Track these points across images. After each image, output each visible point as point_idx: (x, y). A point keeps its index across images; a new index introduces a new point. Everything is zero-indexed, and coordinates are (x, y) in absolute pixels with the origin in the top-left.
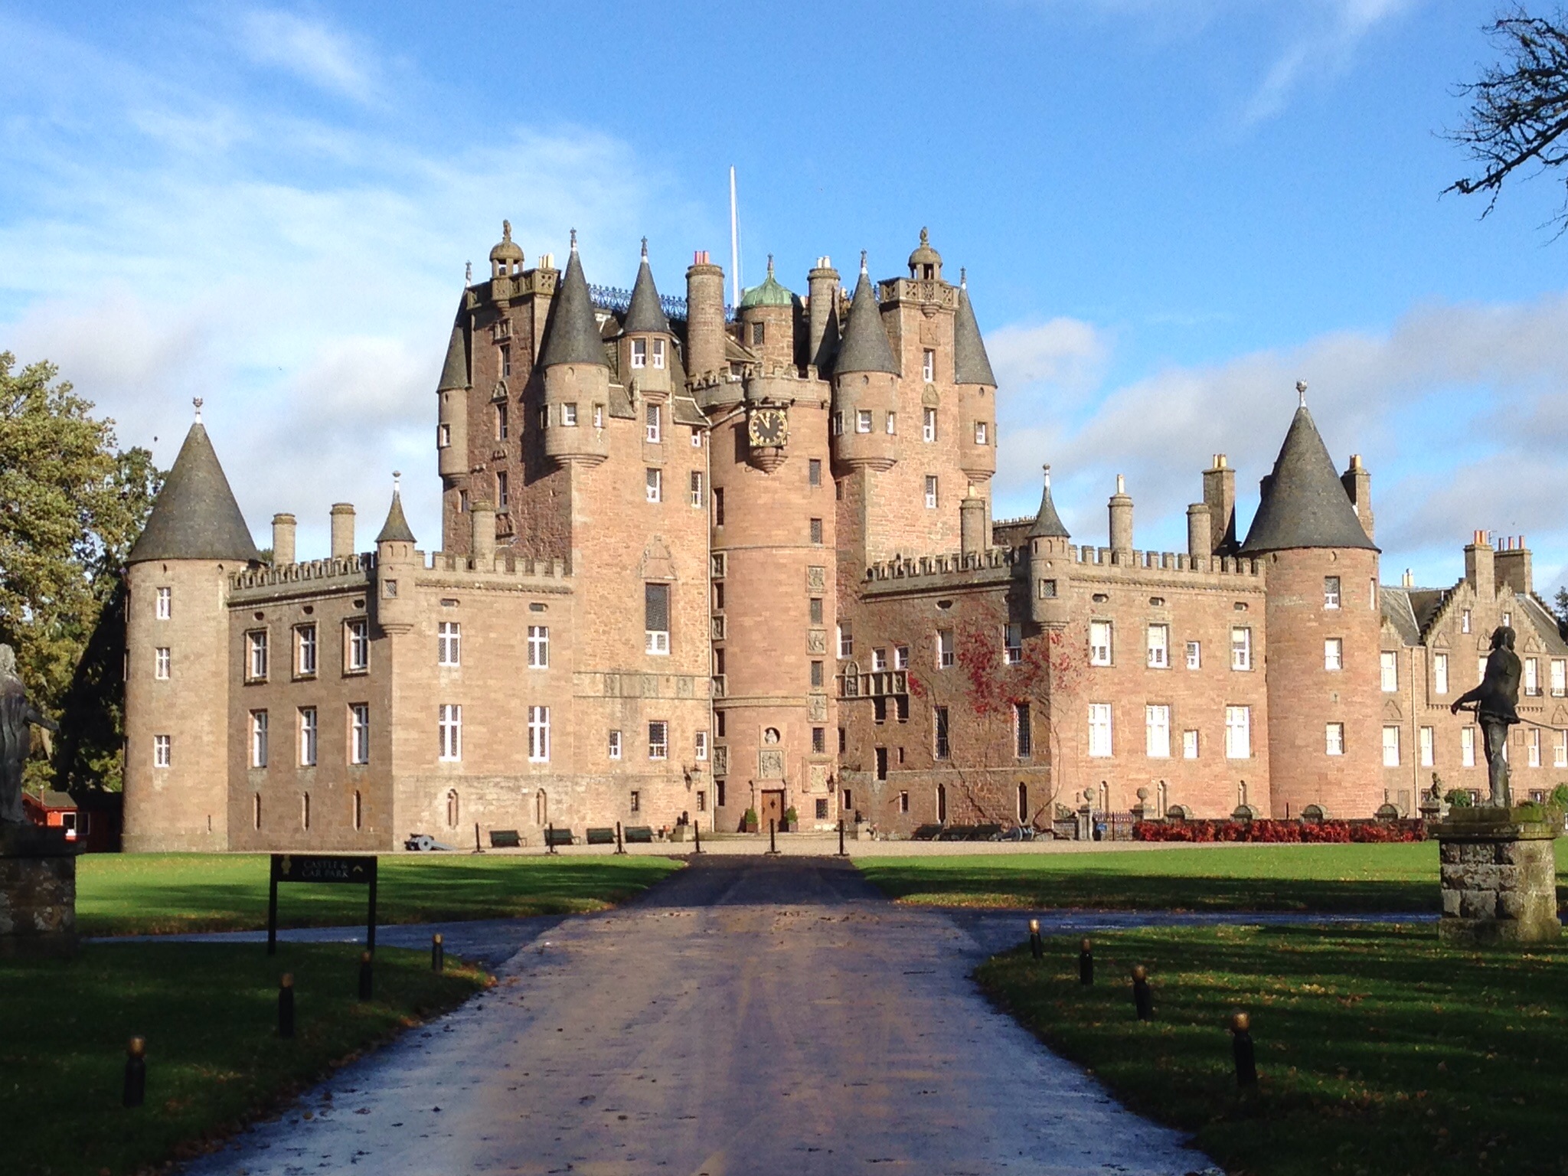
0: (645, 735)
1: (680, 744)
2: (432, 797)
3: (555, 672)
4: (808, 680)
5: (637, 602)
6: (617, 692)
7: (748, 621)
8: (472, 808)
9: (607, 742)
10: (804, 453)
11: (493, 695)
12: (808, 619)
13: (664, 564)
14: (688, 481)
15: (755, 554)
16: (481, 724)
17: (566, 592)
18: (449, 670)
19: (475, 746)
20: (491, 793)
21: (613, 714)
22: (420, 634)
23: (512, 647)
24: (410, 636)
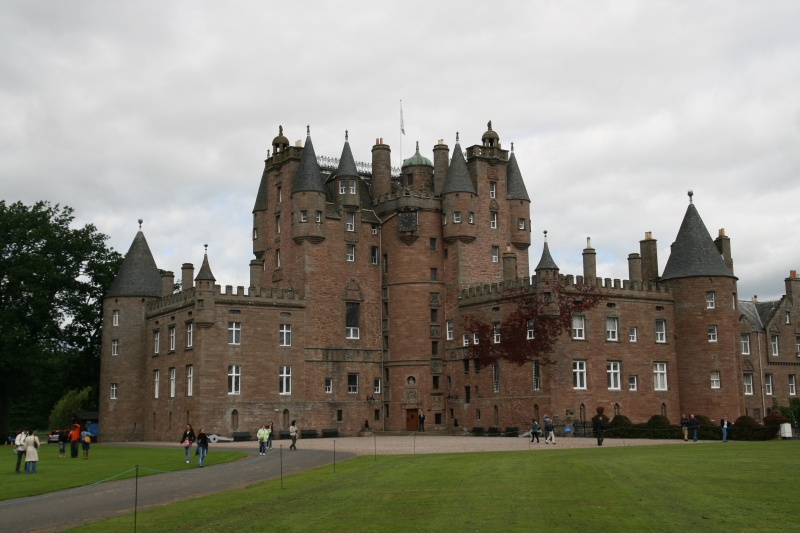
0: (345, 381)
1: (365, 385)
2: (223, 414)
3: (293, 348)
4: (430, 351)
5: (341, 312)
6: (330, 359)
7: (399, 322)
8: (246, 419)
9: (323, 385)
10: (427, 235)
11: (259, 360)
12: (430, 320)
13: (356, 293)
14: (370, 251)
15: (403, 287)
16: (253, 375)
17: (301, 307)
18: (234, 347)
19: (249, 387)
20: (257, 412)
21: (327, 370)
22: (218, 328)
23: (270, 335)
24: (212, 329)
